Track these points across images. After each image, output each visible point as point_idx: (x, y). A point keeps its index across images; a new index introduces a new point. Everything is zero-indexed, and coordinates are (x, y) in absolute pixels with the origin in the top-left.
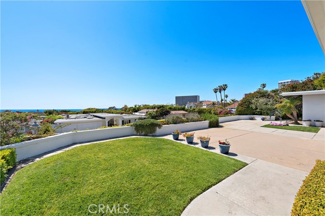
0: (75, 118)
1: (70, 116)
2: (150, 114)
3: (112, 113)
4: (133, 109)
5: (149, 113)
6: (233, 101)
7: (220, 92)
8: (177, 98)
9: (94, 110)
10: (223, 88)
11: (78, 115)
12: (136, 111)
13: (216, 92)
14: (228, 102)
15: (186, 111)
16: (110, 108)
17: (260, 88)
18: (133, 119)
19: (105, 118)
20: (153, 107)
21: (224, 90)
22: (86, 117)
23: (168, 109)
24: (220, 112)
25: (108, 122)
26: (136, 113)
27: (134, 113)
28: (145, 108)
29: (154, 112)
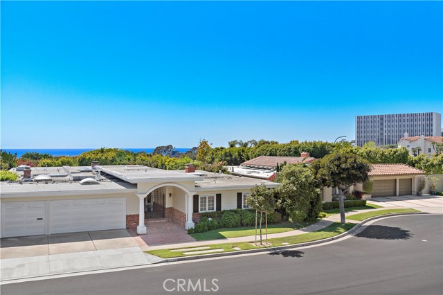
0: (46, 181)
1: (34, 170)
2: (292, 174)
3: (163, 167)
4: (226, 155)
5: (286, 170)
9: (110, 156)
11: (62, 170)
12: (236, 162)
15: (413, 164)
16: (158, 150)
18: (229, 190)
19: (135, 185)
20: (294, 150)
22: (77, 179)
23: (360, 160)
25: (148, 199)
26: (237, 169)
27: (229, 168)
28: (264, 152)
29: (304, 169)
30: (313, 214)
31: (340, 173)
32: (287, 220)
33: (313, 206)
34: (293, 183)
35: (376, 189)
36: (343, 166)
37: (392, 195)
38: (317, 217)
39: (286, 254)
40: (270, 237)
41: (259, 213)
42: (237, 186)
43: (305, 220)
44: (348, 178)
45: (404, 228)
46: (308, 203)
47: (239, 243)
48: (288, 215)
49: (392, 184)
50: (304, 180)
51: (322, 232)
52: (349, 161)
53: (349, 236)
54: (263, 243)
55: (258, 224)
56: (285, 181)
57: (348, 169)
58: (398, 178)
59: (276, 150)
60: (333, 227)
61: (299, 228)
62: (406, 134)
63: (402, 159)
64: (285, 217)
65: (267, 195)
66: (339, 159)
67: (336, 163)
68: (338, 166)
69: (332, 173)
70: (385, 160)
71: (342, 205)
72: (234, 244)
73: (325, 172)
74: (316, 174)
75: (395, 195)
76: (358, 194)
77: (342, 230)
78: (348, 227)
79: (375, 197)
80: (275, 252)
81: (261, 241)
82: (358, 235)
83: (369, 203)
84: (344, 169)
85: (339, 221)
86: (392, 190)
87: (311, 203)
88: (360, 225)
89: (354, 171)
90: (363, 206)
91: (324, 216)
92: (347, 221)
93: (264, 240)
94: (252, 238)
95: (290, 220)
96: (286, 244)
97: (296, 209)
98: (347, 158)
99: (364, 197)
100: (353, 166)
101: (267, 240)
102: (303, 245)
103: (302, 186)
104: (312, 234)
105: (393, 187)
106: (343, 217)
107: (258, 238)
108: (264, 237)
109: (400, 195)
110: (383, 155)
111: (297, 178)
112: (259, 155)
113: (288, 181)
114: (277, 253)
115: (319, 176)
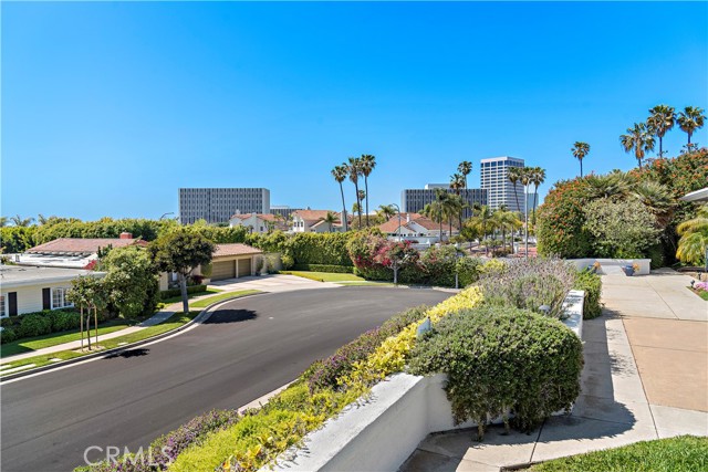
6: (386, 211)
7: (355, 180)
8: (186, 195)
10: (363, 167)
13: (341, 180)
14: (372, 213)
15: (250, 243)
17: (457, 172)
18: (30, 285)
20: (107, 230)
21: (367, 172)
24: (377, 249)
27: (12, 257)
28: (62, 233)
29: (139, 253)
30: (151, 305)
31: (183, 255)
32: (117, 316)
33: (150, 296)
34: (125, 270)
35: (215, 271)
36: (187, 247)
37: (231, 277)
38: (155, 309)
39: (127, 354)
40: (101, 338)
41: (85, 311)
42: (43, 280)
43: (141, 314)
44: (192, 260)
45: (250, 309)
46: (144, 293)
47: (58, 353)
48: (118, 311)
49: (232, 265)
50: (139, 265)
51: (165, 325)
52: (193, 241)
53: (196, 325)
54: (92, 347)
55: (85, 325)
56: (113, 269)
57: (192, 250)
58: (237, 258)
59: (80, 231)
60: (175, 317)
61: (134, 324)
62: (238, 211)
63: (239, 237)
64: (113, 314)
65: (98, 287)
66: (181, 239)
67: (178, 244)
68: (181, 247)
69: (174, 256)
70: (222, 239)
71: (185, 292)
72: (49, 355)
73: (165, 255)
74: (153, 258)
75: (234, 277)
76: (197, 279)
77: (187, 319)
78: (193, 315)
79: (215, 281)
80: (111, 355)
81: (89, 346)
82: (206, 322)
83: (209, 288)
84: (187, 251)
85: (182, 310)
86: (231, 273)
87: (148, 292)
88: (205, 312)
89: (198, 253)
90: (203, 291)
91: (162, 307)
92: (190, 309)
93: (93, 345)
94: (78, 344)
95: (121, 316)
96: (124, 344)
97: (129, 302)
98: (190, 239)
99: (204, 282)
100: (197, 247)
101: (97, 344)
102: (146, 342)
103: (137, 273)
104: (153, 328)
105: (232, 269)
106: (186, 305)
107: (86, 342)
108: (93, 340)
109: (240, 277)
110: (219, 234)
111: (130, 264)
112: (53, 238)
113: (117, 269)
114: (115, 356)
115: (157, 259)
